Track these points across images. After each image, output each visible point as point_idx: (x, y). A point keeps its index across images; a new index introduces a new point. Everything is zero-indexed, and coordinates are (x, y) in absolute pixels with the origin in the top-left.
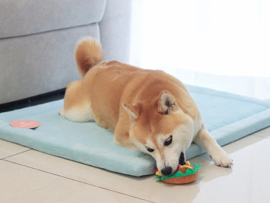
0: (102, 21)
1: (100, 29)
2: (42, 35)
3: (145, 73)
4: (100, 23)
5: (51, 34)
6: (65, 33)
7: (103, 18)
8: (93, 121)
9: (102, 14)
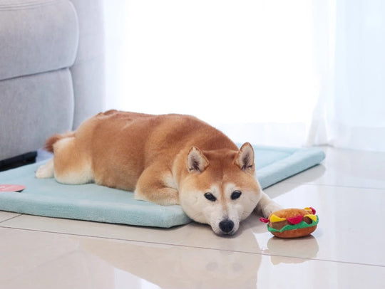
0: (73, 66)
1: (72, 75)
2: (8, 82)
3: (148, 119)
4: (71, 68)
5: (18, 80)
6: (33, 79)
7: (75, 62)
8: (92, 182)
9: (74, 57)
